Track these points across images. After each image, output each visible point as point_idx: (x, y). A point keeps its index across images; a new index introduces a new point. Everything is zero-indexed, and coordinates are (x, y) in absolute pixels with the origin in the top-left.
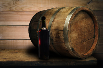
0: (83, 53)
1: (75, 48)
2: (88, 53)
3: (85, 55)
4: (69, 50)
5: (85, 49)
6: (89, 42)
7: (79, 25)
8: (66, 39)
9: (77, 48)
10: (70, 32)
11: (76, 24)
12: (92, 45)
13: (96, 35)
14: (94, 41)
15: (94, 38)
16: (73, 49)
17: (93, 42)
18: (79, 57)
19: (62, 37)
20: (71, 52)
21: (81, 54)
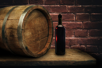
0: (36, 52)
1: (29, 47)
2: (41, 51)
3: (38, 53)
4: (23, 48)
5: (39, 48)
6: (43, 41)
7: (33, 24)
8: (20, 38)
9: (31, 46)
10: (24, 30)
11: (30, 23)
12: (46, 44)
13: (49, 34)
14: (48, 39)
15: (48, 36)
16: (27, 48)
17: (47, 41)
18: (33, 56)
19: (16, 36)
20: (25, 51)
21: (34, 53)
